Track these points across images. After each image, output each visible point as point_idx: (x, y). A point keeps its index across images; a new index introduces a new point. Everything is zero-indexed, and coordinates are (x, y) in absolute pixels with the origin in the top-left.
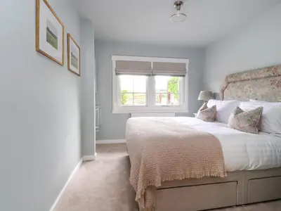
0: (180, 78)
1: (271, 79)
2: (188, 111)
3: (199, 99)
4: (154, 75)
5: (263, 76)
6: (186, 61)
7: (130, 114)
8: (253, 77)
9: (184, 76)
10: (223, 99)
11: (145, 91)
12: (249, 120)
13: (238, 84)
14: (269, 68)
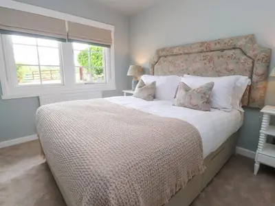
0: (105, 49)
1: (203, 54)
2: (115, 88)
3: (129, 74)
4: (70, 41)
5: (196, 51)
6: (111, 28)
7: (38, 98)
8: (186, 51)
9: (109, 46)
10: (153, 74)
11: (58, 64)
12: (202, 97)
13: (170, 58)
14: (202, 43)
